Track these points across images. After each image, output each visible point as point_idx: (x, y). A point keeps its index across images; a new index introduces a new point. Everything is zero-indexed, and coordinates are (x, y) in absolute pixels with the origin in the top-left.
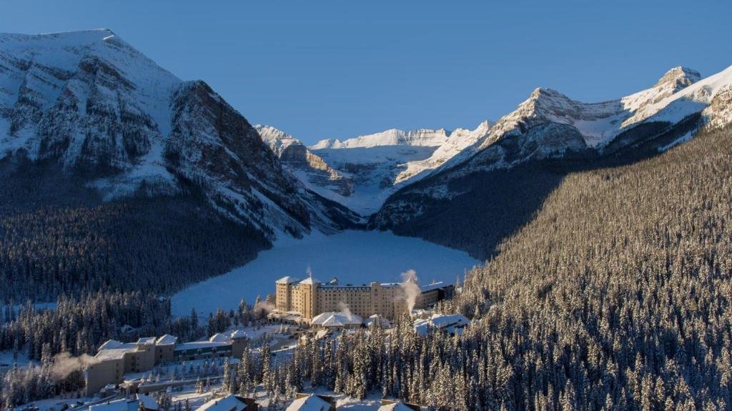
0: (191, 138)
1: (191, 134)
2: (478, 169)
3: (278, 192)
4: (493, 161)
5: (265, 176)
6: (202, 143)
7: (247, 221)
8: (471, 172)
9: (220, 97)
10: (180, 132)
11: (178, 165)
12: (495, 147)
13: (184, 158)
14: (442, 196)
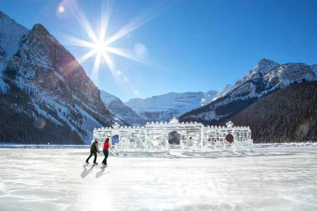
0: (28, 61)
1: (28, 58)
2: (237, 99)
3: (97, 112)
4: (247, 93)
5: (87, 100)
6: (36, 66)
7: (65, 123)
8: (231, 101)
9: (54, 38)
10: (20, 56)
11: (14, 78)
12: (248, 84)
13: (20, 75)
14: (212, 118)
